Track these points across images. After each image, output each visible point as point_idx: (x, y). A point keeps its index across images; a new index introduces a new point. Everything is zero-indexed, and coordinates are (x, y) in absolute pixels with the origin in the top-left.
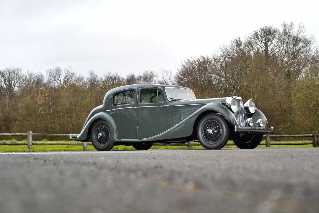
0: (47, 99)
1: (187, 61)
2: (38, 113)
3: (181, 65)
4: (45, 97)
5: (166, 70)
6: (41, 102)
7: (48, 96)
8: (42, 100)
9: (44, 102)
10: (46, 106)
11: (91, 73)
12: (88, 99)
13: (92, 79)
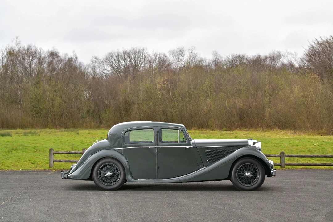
0: (166, 83)
1: (316, 42)
2: (156, 97)
3: (310, 45)
4: (164, 81)
5: (290, 52)
6: (160, 86)
7: (167, 80)
8: (160, 84)
9: (163, 86)
10: (164, 90)
11: (215, 54)
12: (207, 82)
13: (216, 60)
